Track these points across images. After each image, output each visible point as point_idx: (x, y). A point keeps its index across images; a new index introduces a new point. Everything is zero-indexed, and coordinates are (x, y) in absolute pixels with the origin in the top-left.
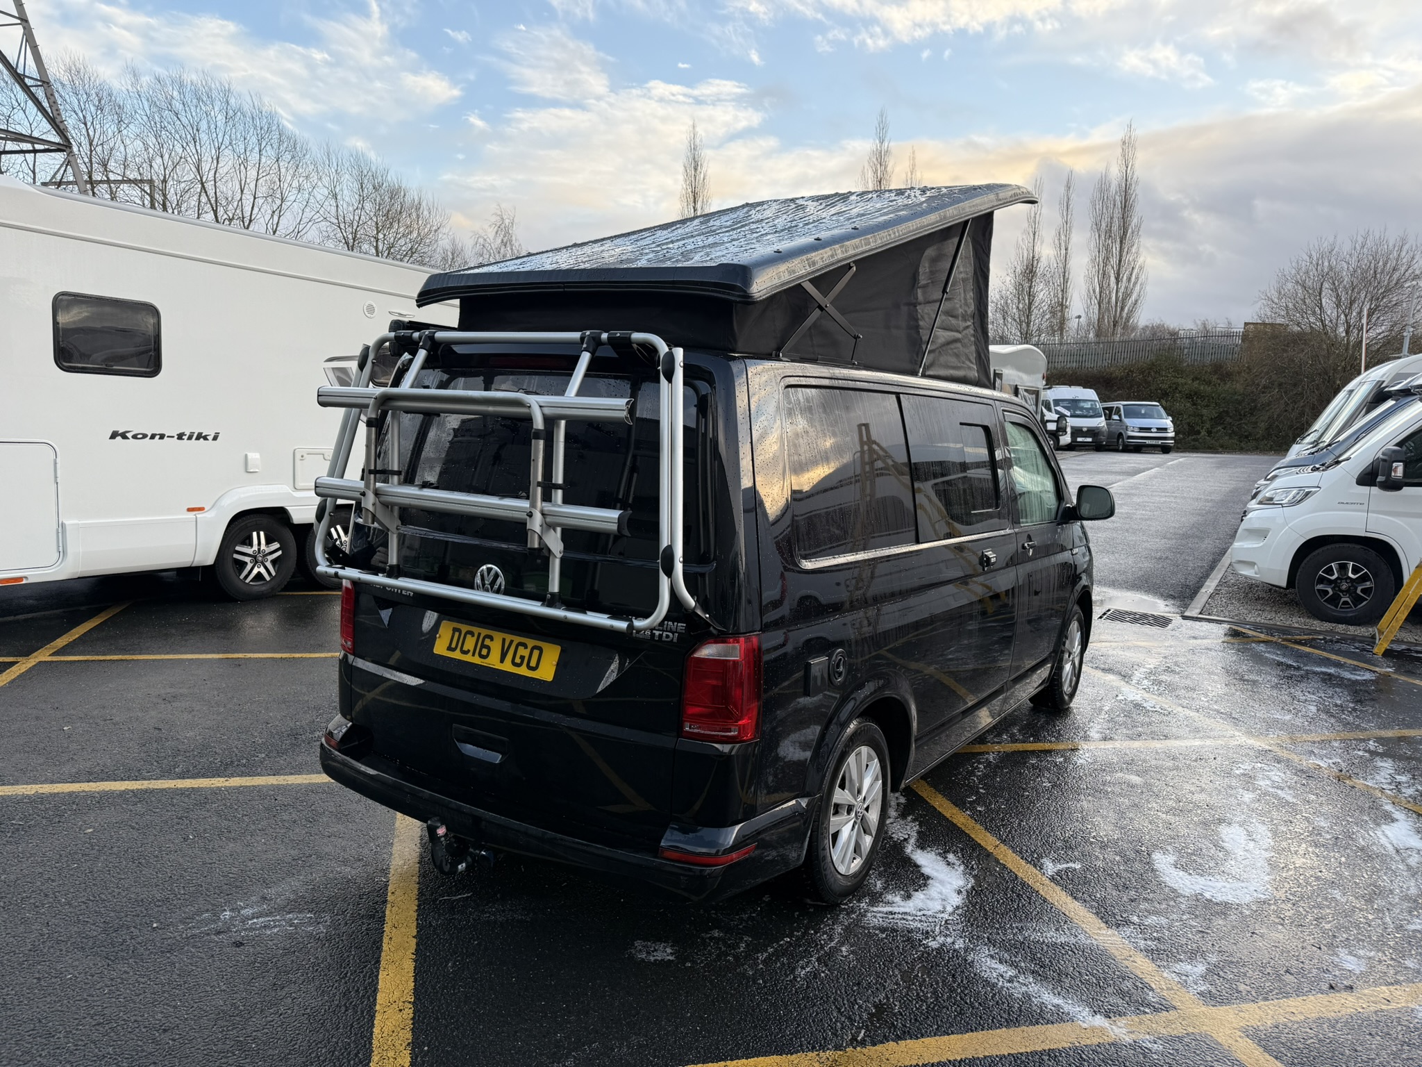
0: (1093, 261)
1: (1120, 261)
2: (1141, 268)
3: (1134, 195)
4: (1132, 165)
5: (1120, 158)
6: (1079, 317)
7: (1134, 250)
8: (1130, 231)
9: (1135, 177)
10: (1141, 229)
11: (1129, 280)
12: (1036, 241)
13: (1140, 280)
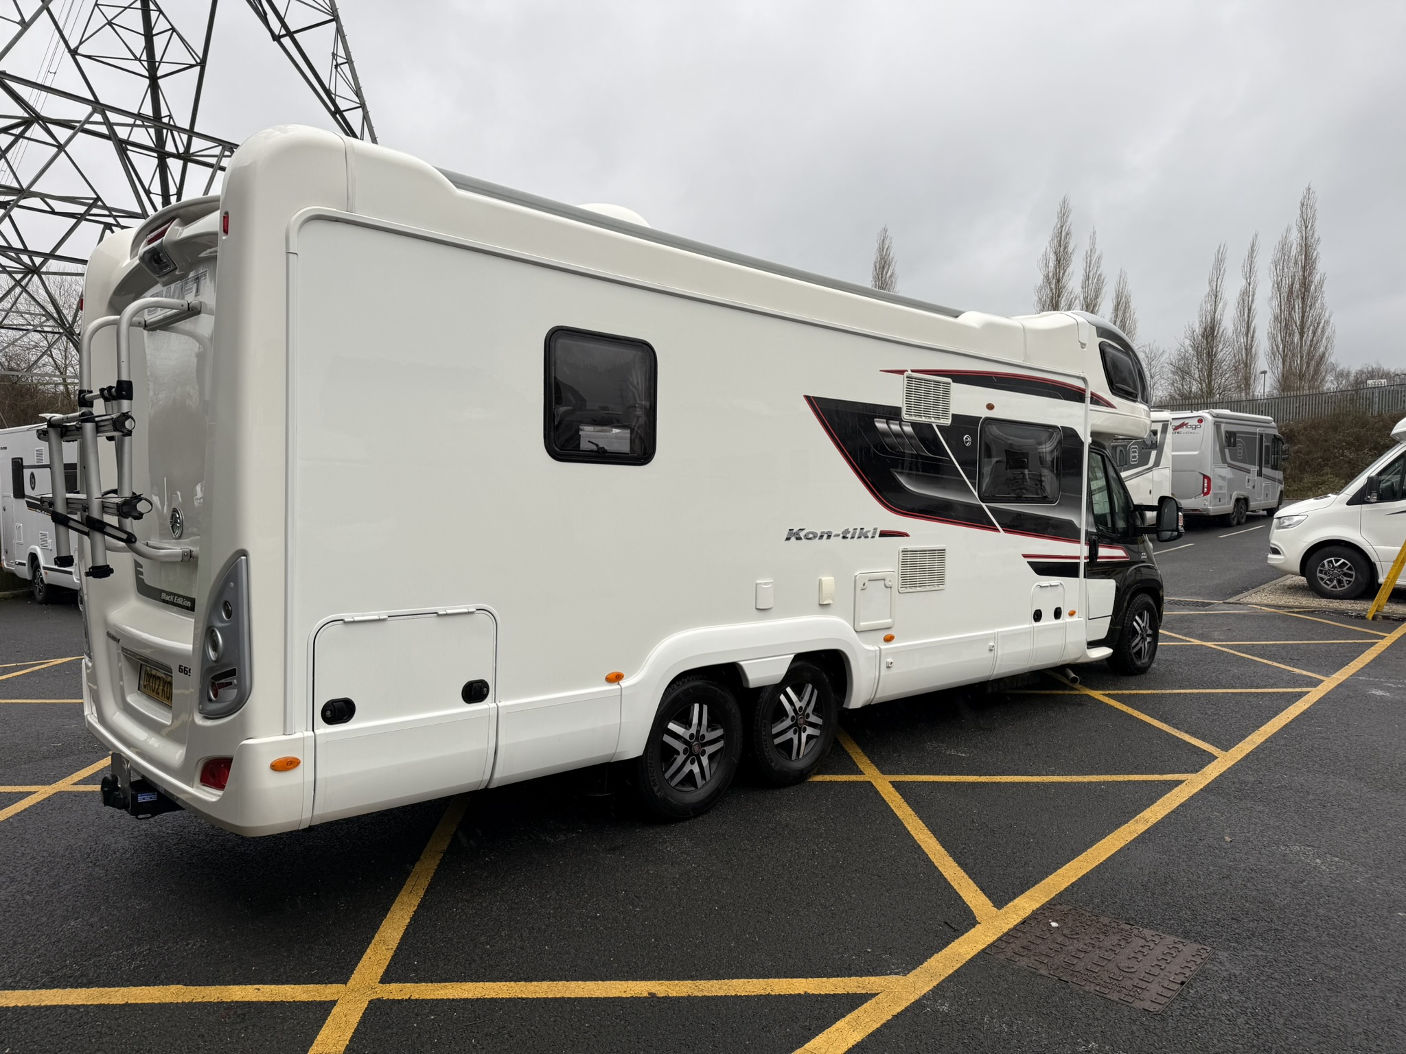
0: (1276, 318)
1: (1303, 317)
2: (1327, 322)
3: (1315, 254)
4: (1312, 226)
5: (1299, 219)
6: (1265, 372)
7: (1318, 305)
8: (1313, 287)
9: (1316, 236)
10: (1324, 285)
11: (1314, 333)
12: (1217, 303)
13: (1327, 334)
